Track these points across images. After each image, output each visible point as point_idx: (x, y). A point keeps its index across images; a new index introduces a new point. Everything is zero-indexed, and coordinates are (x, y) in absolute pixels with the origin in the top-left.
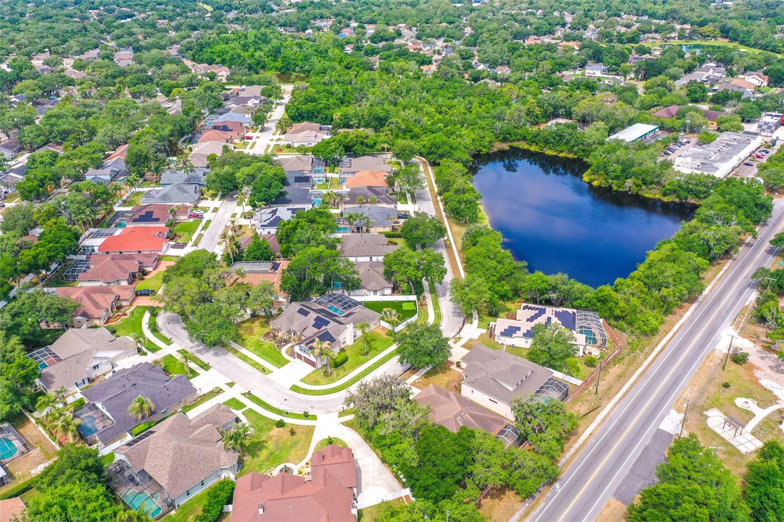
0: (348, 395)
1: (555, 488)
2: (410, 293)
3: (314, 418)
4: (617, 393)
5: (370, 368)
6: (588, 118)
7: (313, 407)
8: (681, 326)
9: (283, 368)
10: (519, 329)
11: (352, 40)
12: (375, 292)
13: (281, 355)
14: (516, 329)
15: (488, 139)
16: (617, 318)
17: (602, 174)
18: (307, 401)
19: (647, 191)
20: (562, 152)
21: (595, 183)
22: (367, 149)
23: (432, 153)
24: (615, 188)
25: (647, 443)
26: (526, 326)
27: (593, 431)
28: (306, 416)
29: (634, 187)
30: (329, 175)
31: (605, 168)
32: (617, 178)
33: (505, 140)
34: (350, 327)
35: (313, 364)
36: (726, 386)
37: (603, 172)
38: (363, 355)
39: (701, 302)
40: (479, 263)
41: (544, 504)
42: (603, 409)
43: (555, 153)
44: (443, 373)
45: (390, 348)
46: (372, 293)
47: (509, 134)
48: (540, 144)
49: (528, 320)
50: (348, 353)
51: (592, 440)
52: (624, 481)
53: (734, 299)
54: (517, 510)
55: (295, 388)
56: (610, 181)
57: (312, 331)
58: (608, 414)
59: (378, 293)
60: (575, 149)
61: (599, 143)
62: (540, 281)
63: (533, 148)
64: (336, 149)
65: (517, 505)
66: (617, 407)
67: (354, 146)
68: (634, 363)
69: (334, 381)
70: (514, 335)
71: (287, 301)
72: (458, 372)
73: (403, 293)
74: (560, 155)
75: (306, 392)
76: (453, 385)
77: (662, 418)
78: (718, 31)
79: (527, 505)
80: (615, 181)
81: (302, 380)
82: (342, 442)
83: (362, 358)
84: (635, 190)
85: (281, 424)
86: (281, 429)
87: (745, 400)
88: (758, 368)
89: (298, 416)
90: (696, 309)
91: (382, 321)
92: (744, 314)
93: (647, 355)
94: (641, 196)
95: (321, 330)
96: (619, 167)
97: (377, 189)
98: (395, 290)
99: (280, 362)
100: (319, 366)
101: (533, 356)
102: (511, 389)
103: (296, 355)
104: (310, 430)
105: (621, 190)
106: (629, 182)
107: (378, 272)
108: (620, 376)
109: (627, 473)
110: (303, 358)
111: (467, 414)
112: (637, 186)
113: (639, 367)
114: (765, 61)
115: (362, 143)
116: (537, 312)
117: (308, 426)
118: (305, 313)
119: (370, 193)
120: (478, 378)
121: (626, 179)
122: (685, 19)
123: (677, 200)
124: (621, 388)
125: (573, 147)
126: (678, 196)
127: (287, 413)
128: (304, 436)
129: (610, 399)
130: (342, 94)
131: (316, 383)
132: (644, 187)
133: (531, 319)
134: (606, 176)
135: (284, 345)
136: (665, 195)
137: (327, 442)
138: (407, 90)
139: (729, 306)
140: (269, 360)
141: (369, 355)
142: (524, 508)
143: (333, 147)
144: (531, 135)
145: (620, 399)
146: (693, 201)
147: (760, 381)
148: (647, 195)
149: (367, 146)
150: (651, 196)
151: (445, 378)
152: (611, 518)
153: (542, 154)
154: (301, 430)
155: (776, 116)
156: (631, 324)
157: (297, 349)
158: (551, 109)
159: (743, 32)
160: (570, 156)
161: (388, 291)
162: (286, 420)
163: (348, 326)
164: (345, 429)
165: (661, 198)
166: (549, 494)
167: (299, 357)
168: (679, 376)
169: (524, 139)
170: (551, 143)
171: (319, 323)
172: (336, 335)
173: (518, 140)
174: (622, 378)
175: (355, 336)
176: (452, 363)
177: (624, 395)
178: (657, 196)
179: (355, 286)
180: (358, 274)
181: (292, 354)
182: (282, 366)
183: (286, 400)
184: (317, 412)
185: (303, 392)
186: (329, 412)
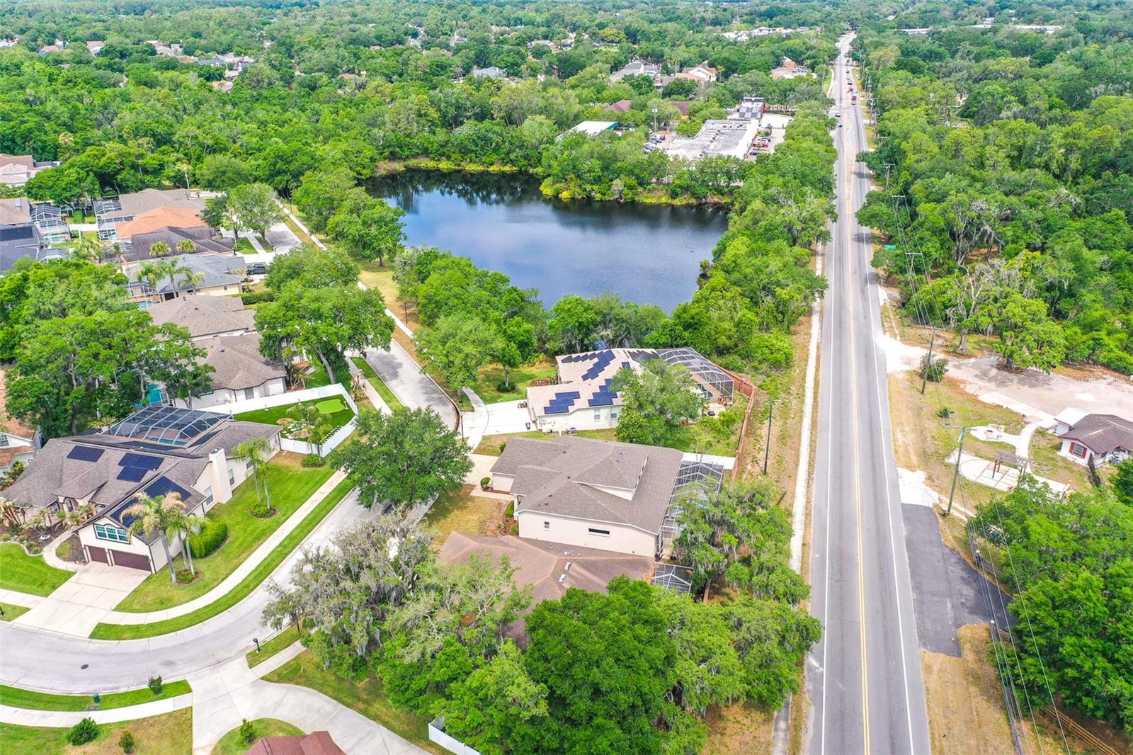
0: (275, 598)
1: (811, 669)
2: (327, 382)
3: (182, 687)
4: (797, 465)
5: (290, 537)
6: (515, 115)
7: (170, 664)
8: (818, 348)
9: (56, 594)
10: (576, 395)
11: (65, 58)
12: (249, 391)
13: (43, 564)
14: (571, 397)
15: (369, 154)
16: (722, 351)
17: (571, 179)
18: (148, 654)
19: (645, 194)
20: (492, 164)
21: (565, 195)
22: (148, 178)
23: (279, 173)
24: (598, 197)
25: (904, 533)
26: (589, 389)
27: (804, 538)
28: (157, 689)
29: (626, 191)
30: (74, 227)
31: (574, 168)
32: (598, 180)
33: (393, 157)
34: (218, 458)
35: (140, 563)
36: (944, 414)
37: (573, 176)
38: (262, 516)
39: (821, 312)
40: (455, 296)
41: (813, 709)
42: (794, 496)
43: (481, 168)
44: (462, 508)
45: (322, 489)
46: (241, 396)
47: (400, 147)
48: (454, 156)
49: (585, 378)
50: (227, 520)
51: (813, 556)
52: (920, 612)
53: (860, 299)
54: (769, 744)
55: (103, 632)
56: (588, 187)
57: (117, 489)
58: (808, 502)
59: (256, 392)
60: (512, 156)
61: (548, 142)
62: (580, 308)
63: (444, 165)
64: (80, 180)
65: (763, 733)
66: (814, 487)
67: (118, 172)
68: (791, 414)
69: (208, 588)
70: (571, 408)
71: (34, 443)
72: (493, 500)
73: (309, 384)
74: (491, 169)
75: (138, 632)
76: (493, 527)
77: (896, 487)
78: (623, 35)
79: (782, 725)
80: (595, 187)
81: (120, 608)
82: (280, 725)
83: (264, 523)
84: (629, 195)
85: (85, 733)
86: (90, 747)
87: (985, 428)
88: (963, 382)
89: (135, 698)
90: (821, 322)
91: (284, 441)
92: (889, 317)
93: (801, 397)
94: (639, 203)
95: (142, 481)
96: (596, 164)
97: (190, 232)
98: (292, 380)
99: (47, 582)
100: (160, 560)
101: (629, 433)
102: (628, 496)
103: (87, 554)
104: (182, 723)
105: (607, 198)
106: (618, 184)
107: (245, 353)
108: (783, 438)
109: (912, 595)
110: (109, 557)
111: (575, 566)
112: (631, 188)
113: (801, 417)
114: (700, 57)
115: (134, 167)
116: (596, 360)
117: (170, 715)
118: (93, 455)
119: (175, 237)
120: (552, 491)
121: (611, 180)
122: (574, 24)
123: (693, 201)
124: (798, 456)
125: (508, 153)
126: (694, 195)
127: (97, 699)
128: (166, 742)
129: (793, 477)
130: (67, 115)
131: (163, 604)
132: (640, 189)
133: (592, 374)
134: (579, 182)
135: (48, 541)
136: (674, 195)
137: (239, 737)
138: (195, 104)
139: (861, 310)
140: (11, 583)
141: (279, 514)
142: (781, 734)
143: (73, 177)
144: (435, 145)
145: (810, 474)
146: (716, 199)
147: (980, 398)
148: (648, 201)
149: (146, 172)
150: (654, 201)
151: (470, 517)
152: (950, 692)
153: (460, 171)
154: (154, 731)
155: (756, 101)
156: (747, 356)
157: (88, 537)
158: (452, 111)
159: (653, 33)
160: (507, 168)
161: (279, 386)
162: (100, 717)
163: (212, 457)
164: (276, 692)
165: (670, 201)
166: (808, 686)
167: (99, 555)
168: (871, 416)
169: (426, 152)
170: (473, 151)
171: (133, 468)
172: (188, 483)
173: (416, 156)
174: (788, 438)
175: (232, 481)
176: (472, 487)
177: (811, 464)
178: (664, 200)
179: (200, 384)
180: (204, 355)
181: (75, 552)
182: (54, 587)
183: (85, 667)
184: (186, 671)
185: (132, 634)
186: (218, 662)
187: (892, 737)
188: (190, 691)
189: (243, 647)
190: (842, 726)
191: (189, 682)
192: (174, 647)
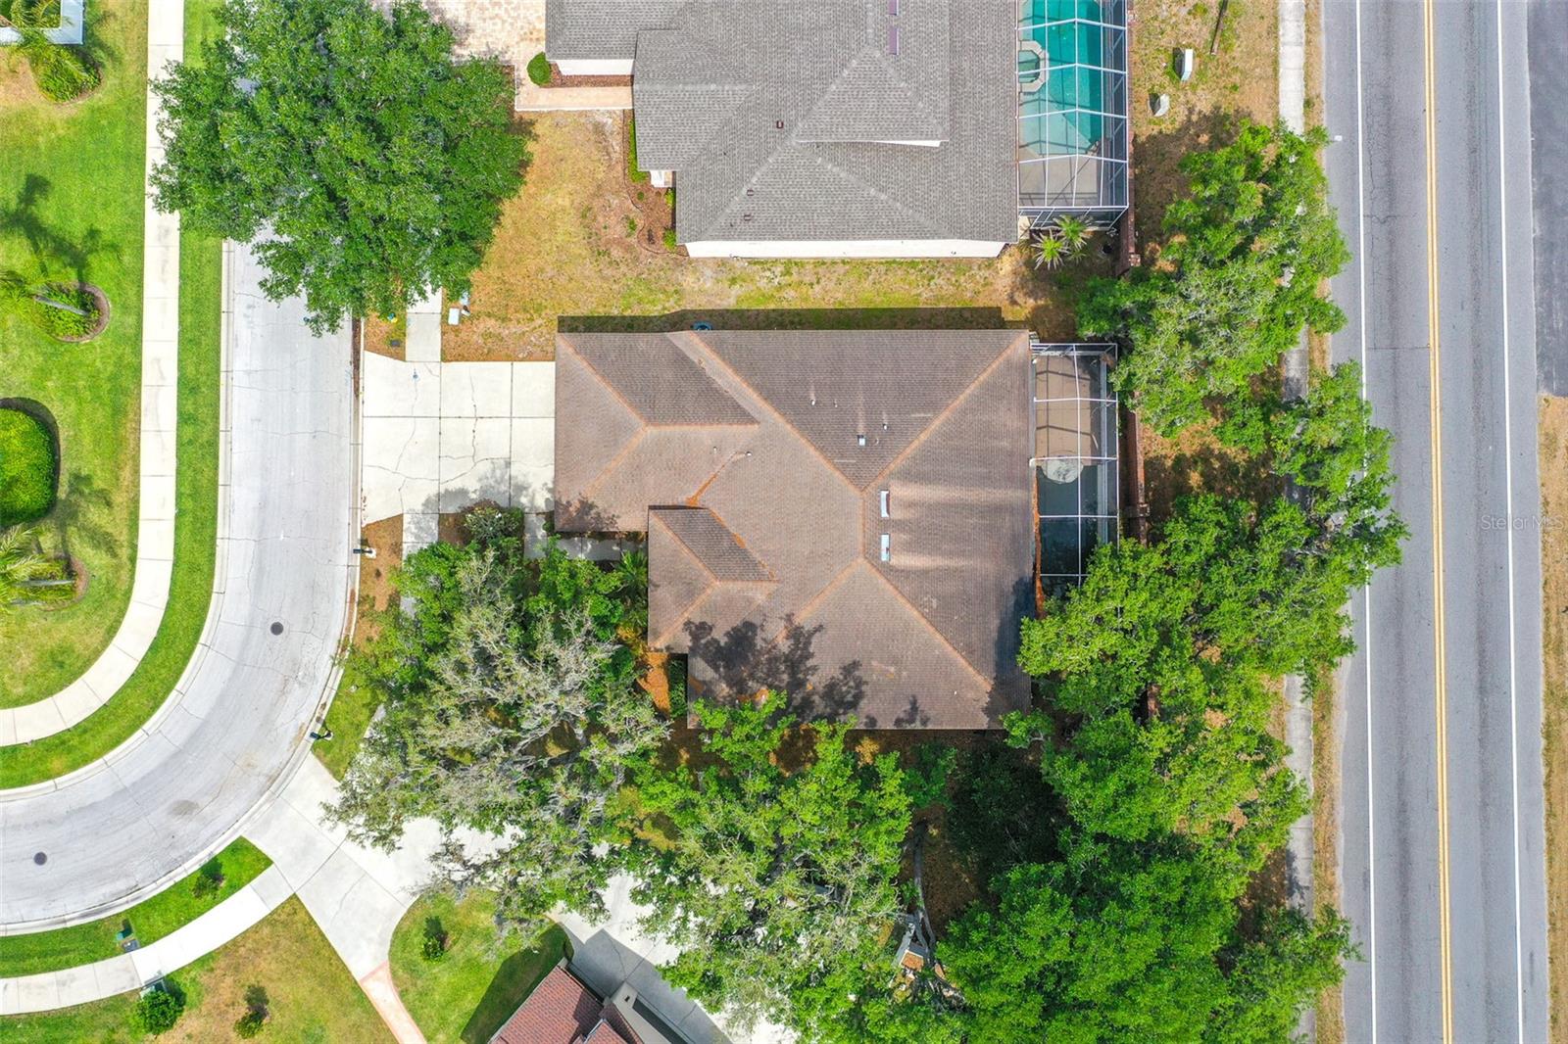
3: (246, 856)
7: (187, 808)
18: (131, 797)
104: (304, 936)
117: (271, 922)
183: (40, 859)
184: (227, 815)
185: (65, 760)
186: (272, 779)
187: (1481, 637)
188: (269, 862)
189: (292, 733)
190: (1399, 634)
191: (253, 841)
192: (165, 766)
